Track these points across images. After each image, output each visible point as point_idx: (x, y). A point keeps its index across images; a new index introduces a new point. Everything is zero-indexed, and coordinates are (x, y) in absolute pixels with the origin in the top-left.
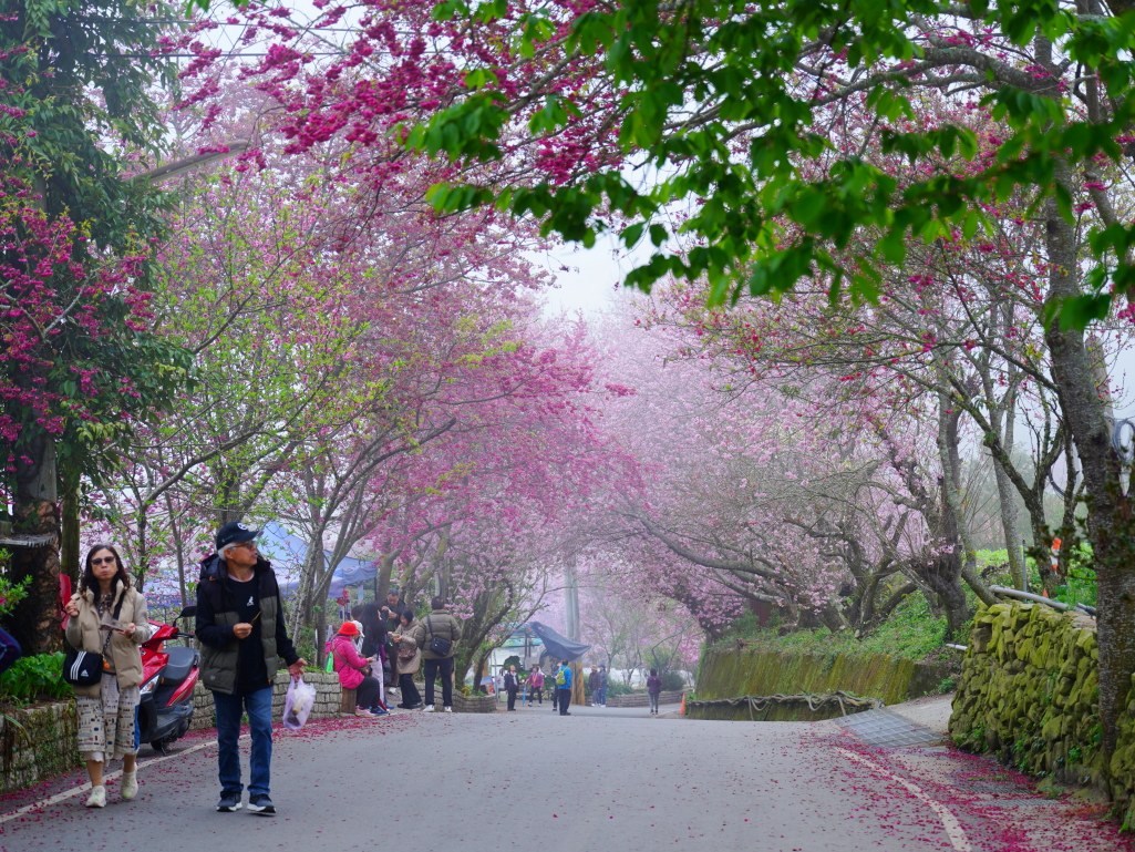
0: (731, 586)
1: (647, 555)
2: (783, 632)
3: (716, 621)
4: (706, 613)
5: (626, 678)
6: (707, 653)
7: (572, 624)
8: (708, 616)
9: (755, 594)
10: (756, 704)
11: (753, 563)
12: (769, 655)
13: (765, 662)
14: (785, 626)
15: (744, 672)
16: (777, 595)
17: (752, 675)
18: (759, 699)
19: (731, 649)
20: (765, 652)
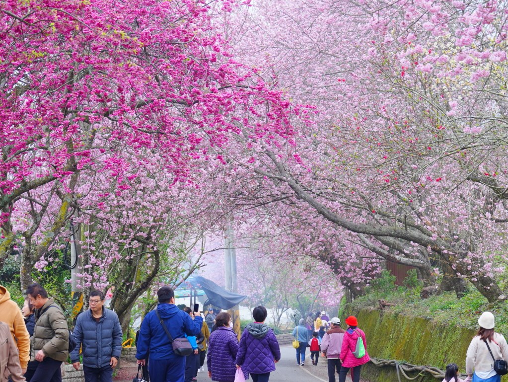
0: (374, 250)
1: (295, 220)
2: (425, 295)
3: (356, 280)
4: (347, 273)
5: (276, 320)
6: (347, 307)
7: (231, 278)
8: (349, 276)
9: (397, 257)
10: (404, 371)
11: (406, 229)
12: (416, 320)
13: (412, 326)
14: (427, 288)
15: (387, 334)
16: (418, 258)
17: (397, 338)
18: (409, 366)
19: (372, 308)
20: (412, 316)
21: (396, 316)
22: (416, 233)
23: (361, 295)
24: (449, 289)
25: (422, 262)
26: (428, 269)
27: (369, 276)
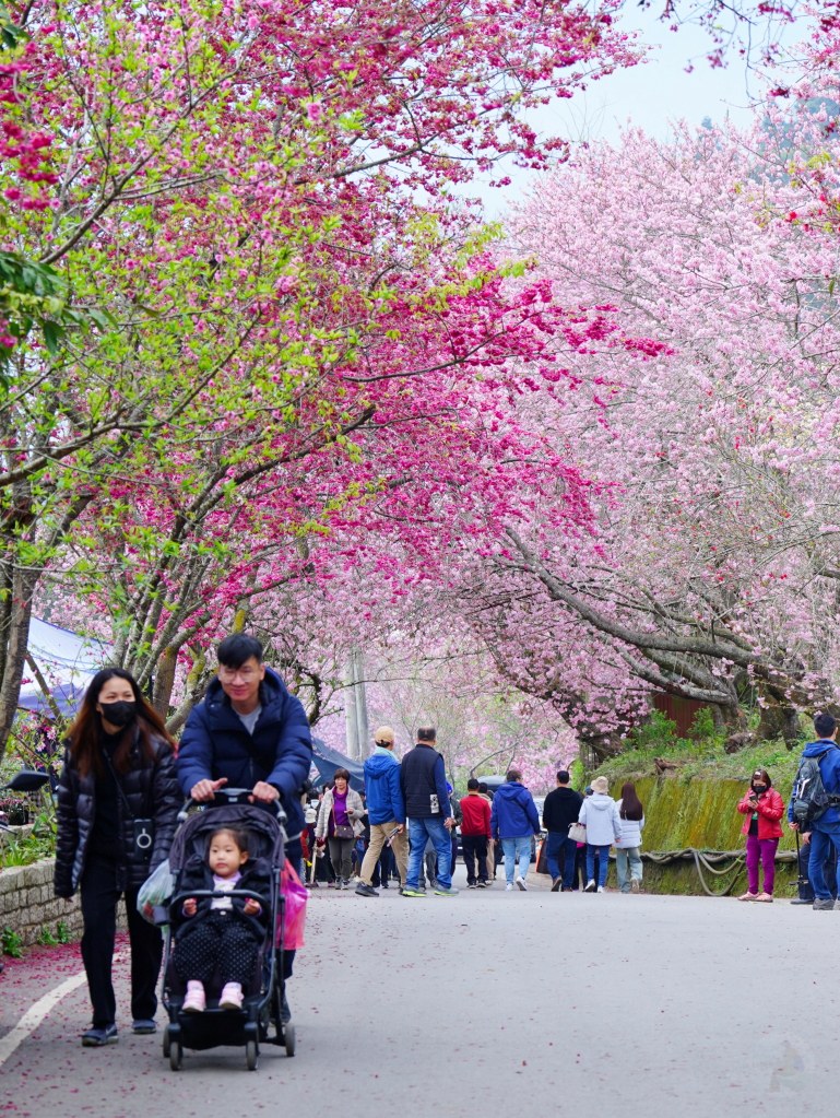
3: (604, 728)
8: (593, 719)
9: (683, 687)
10: (709, 862)
11: (714, 641)
12: (723, 784)
13: (717, 794)
14: (736, 736)
15: (673, 811)
16: (717, 688)
17: (692, 815)
18: (716, 855)
19: (639, 774)
20: (715, 780)
21: (688, 782)
22: (729, 647)
23: (613, 756)
24: (771, 735)
25: (724, 695)
26: (735, 706)
27: (626, 719)
